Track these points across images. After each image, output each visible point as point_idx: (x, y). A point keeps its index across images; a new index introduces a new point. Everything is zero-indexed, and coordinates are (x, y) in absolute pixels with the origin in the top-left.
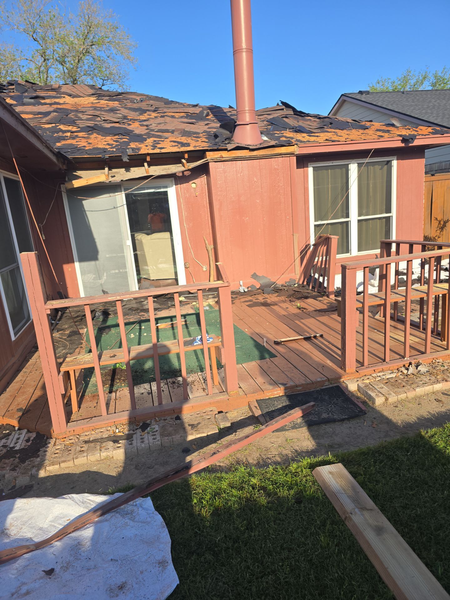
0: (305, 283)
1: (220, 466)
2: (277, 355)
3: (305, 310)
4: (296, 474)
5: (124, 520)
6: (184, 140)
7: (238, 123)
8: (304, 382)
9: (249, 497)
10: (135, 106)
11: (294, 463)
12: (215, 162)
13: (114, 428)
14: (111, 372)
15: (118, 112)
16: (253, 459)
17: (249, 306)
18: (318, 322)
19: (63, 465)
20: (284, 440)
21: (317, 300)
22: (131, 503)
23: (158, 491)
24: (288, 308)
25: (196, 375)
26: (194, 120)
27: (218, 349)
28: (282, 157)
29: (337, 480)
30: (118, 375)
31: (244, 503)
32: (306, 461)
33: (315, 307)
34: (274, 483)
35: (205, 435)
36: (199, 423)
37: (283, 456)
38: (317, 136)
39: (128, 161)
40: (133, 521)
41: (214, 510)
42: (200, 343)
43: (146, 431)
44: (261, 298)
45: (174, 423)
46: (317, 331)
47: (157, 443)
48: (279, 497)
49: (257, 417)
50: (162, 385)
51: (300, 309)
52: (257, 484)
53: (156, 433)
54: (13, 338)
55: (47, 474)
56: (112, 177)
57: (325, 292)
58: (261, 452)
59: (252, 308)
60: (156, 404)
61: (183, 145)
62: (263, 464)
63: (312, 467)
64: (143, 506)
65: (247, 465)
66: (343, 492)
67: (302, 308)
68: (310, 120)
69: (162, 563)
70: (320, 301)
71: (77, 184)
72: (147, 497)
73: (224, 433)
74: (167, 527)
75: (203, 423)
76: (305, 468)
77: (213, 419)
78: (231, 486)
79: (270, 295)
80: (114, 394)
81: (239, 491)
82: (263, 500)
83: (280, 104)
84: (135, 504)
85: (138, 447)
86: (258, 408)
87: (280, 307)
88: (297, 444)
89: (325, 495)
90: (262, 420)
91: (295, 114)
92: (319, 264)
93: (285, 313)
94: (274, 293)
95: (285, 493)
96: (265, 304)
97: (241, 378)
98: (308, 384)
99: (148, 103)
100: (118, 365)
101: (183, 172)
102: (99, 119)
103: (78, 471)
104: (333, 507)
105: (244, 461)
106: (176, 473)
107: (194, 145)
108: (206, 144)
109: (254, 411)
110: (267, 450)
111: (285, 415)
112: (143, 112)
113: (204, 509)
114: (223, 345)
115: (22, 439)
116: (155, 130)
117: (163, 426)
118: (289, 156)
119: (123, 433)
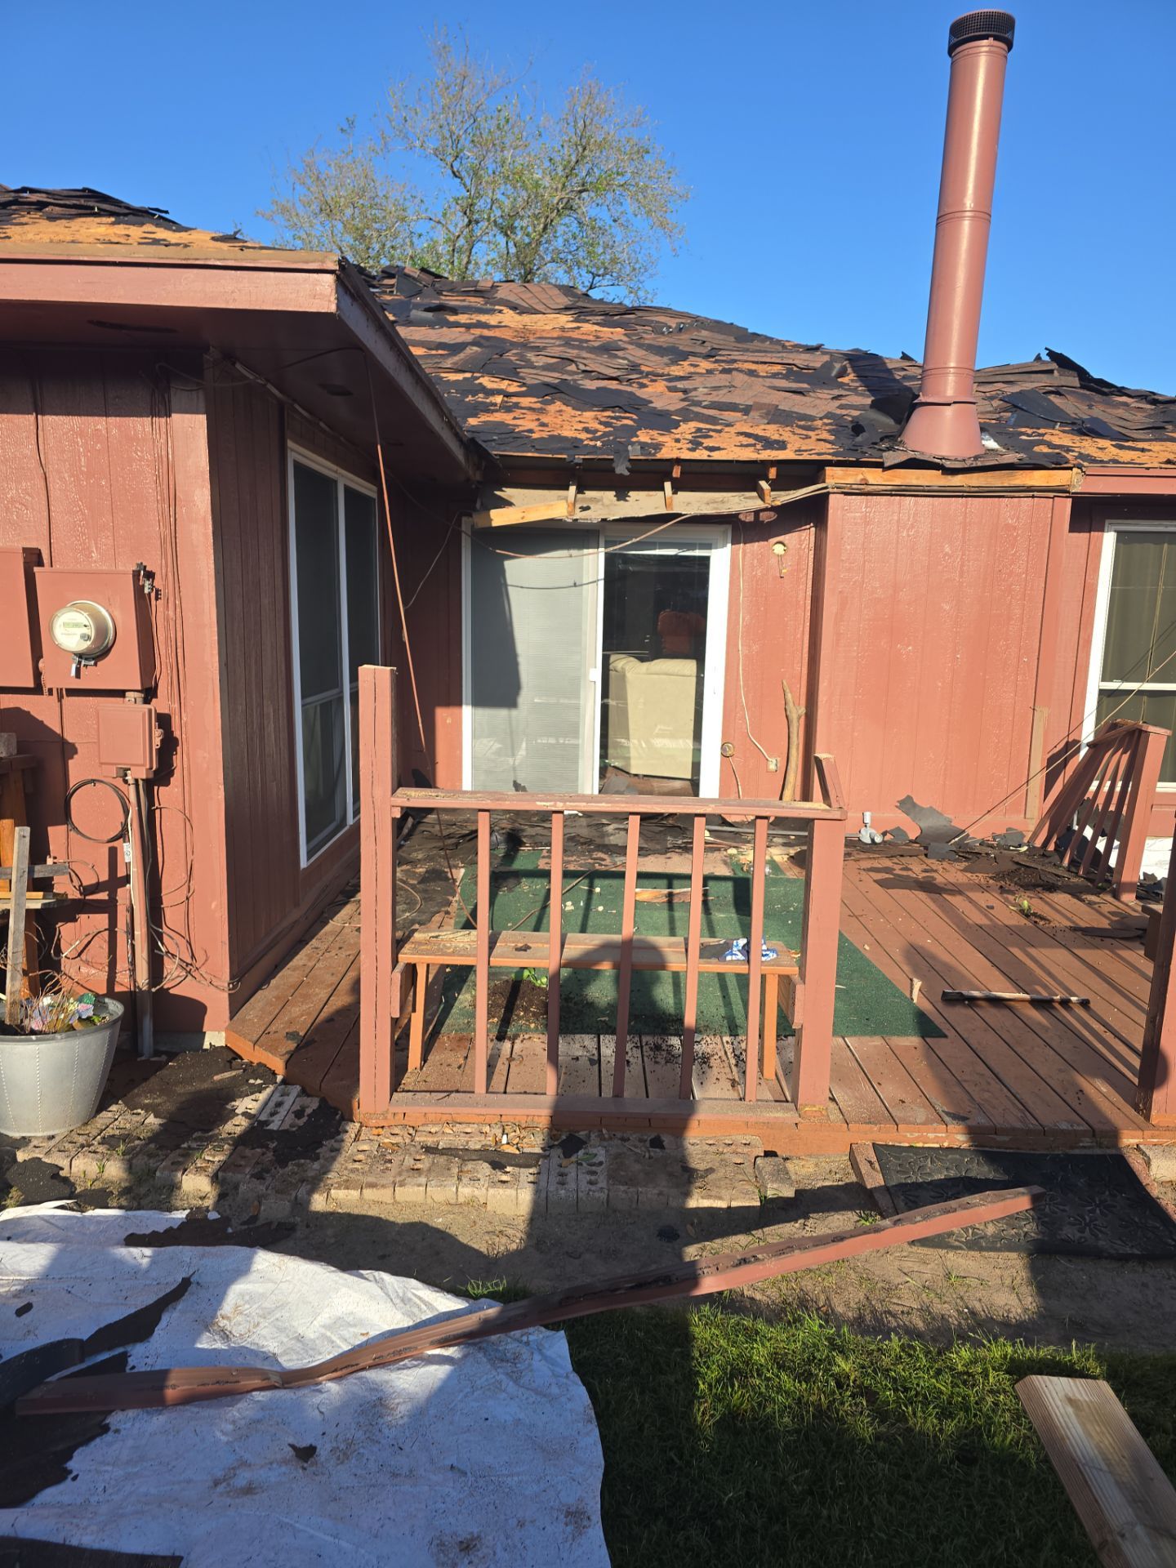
0: (1051, 847)
1: (752, 1299)
2: (947, 1033)
3: (1042, 923)
4: (964, 1378)
5: (494, 1373)
6: (772, 432)
7: (922, 399)
8: (1018, 1125)
9: (825, 1407)
10: (662, 341)
11: (963, 1344)
12: (846, 494)
13: (498, 1132)
14: (509, 989)
15: (620, 353)
16: (847, 1305)
17: (882, 883)
18: (1077, 963)
19: (369, 1193)
20: (941, 1272)
21: (1083, 901)
22: (517, 1333)
23: (585, 1322)
24: (992, 908)
25: (718, 1039)
26: (805, 386)
27: (787, 984)
28: (1033, 497)
29: (1089, 1426)
30: (523, 998)
31: (809, 1418)
32: (1002, 1350)
33: (1075, 918)
34: (901, 1386)
35: (723, 1204)
36: (710, 1171)
37: (933, 1319)
38: (1143, 450)
39: (627, 473)
40: (516, 1382)
41: (724, 1414)
42: (740, 957)
43: (573, 1158)
44: (917, 869)
45: (647, 1155)
46: (1073, 989)
47: (597, 1195)
48: (910, 1430)
49: (871, 1190)
50: (629, 1046)
51: (1027, 916)
52: (852, 1378)
53: (598, 1169)
54: (304, 863)
55: (331, 1208)
56: (584, 509)
57: (1109, 882)
58: (871, 1291)
59: (889, 891)
60: (607, 1092)
61: (769, 444)
62: (873, 1324)
63: (1018, 1370)
64: (544, 1351)
65: (829, 1317)
66: (1105, 1468)
67: (1035, 914)
68: (1126, 404)
69: (575, 1516)
70: (1090, 904)
71: (500, 518)
72: (558, 1330)
73: (773, 1211)
74: (599, 1426)
75: (721, 1173)
76: (994, 1369)
77: (750, 1170)
78: (780, 1362)
79: (945, 864)
80: (507, 1045)
81: (800, 1382)
82: (865, 1427)
83: (1046, 358)
84: (525, 1339)
85: (550, 1195)
86: (877, 1165)
87: (971, 901)
88: (978, 1295)
89: (1046, 1460)
90: (884, 1201)
91: (1082, 387)
92: (1100, 801)
93: (984, 921)
94: (956, 860)
95: (929, 1424)
96: (928, 887)
97: (839, 1075)
98: (1029, 1132)
99: (695, 335)
100: (526, 973)
101: (757, 513)
102: (573, 367)
103: (400, 1217)
104: (1068, 1502)
105: (821, 1304)
106: (640, 1286)
107: (797, 447)
108: (830, 446)
109: (863, 1172)
110: (890, 1289)
111: (953, 1203)
112: (679, 356)
113: (700, 1404)
114: (803, 976)
115: (286, 1106)
116: (704, 404)
117: (618, 1156)
118: (1052, 495)
119: (518, 1149)
